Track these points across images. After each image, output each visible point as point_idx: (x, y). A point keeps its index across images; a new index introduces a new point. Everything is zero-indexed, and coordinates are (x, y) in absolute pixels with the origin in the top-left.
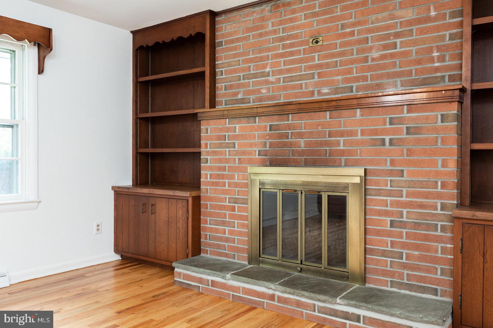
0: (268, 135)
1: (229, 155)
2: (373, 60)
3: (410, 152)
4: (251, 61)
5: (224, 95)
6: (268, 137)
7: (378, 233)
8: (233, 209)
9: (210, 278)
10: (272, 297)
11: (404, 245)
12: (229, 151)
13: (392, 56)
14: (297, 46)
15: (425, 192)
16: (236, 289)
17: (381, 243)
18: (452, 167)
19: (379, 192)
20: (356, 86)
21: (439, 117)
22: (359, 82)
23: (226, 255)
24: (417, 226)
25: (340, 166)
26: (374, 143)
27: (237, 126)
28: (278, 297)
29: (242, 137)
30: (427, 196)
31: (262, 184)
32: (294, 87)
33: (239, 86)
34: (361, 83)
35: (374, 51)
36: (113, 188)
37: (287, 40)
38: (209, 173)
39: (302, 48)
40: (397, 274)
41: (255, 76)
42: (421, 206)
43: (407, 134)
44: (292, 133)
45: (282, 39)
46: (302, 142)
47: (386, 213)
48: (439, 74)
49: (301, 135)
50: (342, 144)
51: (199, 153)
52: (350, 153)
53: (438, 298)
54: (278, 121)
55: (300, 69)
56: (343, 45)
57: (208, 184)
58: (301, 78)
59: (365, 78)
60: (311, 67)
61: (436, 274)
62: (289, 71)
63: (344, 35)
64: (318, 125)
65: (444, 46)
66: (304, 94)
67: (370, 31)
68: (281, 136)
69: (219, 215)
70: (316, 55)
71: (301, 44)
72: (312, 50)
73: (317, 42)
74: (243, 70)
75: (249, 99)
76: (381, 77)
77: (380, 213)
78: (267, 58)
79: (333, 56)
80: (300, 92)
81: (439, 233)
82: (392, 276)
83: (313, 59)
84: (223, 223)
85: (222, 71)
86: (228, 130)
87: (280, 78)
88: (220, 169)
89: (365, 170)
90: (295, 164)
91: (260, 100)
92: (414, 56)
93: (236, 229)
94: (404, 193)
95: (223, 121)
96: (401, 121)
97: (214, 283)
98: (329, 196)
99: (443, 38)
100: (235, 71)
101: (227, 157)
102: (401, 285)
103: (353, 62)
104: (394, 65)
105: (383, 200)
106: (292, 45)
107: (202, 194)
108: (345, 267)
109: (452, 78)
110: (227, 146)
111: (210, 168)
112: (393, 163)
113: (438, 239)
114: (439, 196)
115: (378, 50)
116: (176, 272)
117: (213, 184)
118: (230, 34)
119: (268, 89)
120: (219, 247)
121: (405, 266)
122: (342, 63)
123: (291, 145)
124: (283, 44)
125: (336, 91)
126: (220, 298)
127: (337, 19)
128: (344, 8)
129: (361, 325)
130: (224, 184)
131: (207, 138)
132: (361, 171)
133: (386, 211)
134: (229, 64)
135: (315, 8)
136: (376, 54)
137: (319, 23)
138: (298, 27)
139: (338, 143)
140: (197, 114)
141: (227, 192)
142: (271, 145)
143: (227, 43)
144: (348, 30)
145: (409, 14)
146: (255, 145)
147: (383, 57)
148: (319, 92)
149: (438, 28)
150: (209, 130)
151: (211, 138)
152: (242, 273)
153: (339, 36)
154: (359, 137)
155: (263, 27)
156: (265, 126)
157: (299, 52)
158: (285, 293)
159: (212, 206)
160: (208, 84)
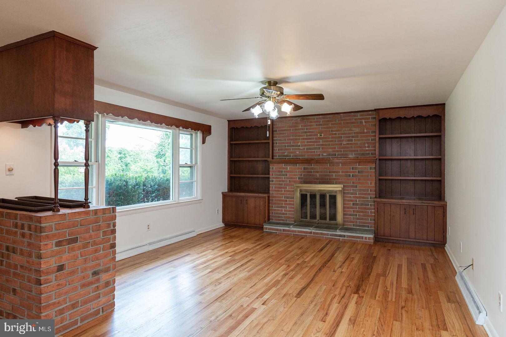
0: (303, 171)
1: (284, 179)
2: (344, 145)
3: (359, 179)
4: (291, 139)
5: (277, 153)
7: (348, 208)
8: (286, 201)
9: (282, 228)
10: (311, 233)
11: (358, 212)
12: (284, 177)
13: (351, 144)
15: (364, 193)
16: (295, 231)
17: (350, 211)
18: (373, 185)
19: (348, 193)
20: (337, 154)
21: (369, 168)
22: (339, 152)
23: (283, 220)
24: (362, 204)
25: (333, 184)
26: (346, 176)
27: (288, 167)
28: (313, 232)
29: (291, 172)
30: (365, 194)
31: (300, 191)
32: (311, 152)
33: (286, 149)
35: (344, 141)
36: (222, 193)
37: (309, 133)
38: (274, 186)
39: (315, 137)
40: (355, 222)
41: (293, 146)
42: (363, 198)
43: (358, 173)
44: (313, 171)
45: (306, 132)
46: (318, 175)
47: (351, 201)
48: (367, 152)
51: (269, 178)
52: (337, 179)
53: (369, 228)
54: (307, 166)
55: (314, 145)
56: (332, 138)
57: (274, 191)
58: (315, 149)
59: (341, 151)
60: (318, 145)
61: (369, 221)
62: (309, 145)
63: (333, 134)
64: (325, 168)
65: (369, 142)
66: (316, 155)
67: (343, 134)
68: (309, 172)
69: (279, 204)
70: (321, 140)
71: (314, 135)
72: (320, 138)
73: (321, 135)
74: (287, 143)
75: (291, 155)
76: (347, 151)
77: (349, 201)
78: (299, 139)
79: (328, 141)
80: (314, 154)
81: (369, 207)
82: (353, 223)
83: (320, 142)
84: (282, 207)
85: (277, 143)
86: (284, 168)
87: (305, 148)
88: (279, 184)
89: (344, 185)
90: (315, 183)
91: (296, 156)
92: (359, 145)
93: (288, 209)
94: (357, 193)
95: (281, 164)
96: (356, 168)
97: (284, 230)
98: (329, 195)
99: (369, 140)
100: (283, 143)
101: (283, 179)
102: (357, 226)
103: (336, 145)
104: (352, 147)
105: (350, 196)
106: (310, 135)
107: (270, 195)
108: (336, 221)
109: (372, 154)
110: (284, 175)
111: (274, 184)
112: (353, 183)
113: (369, 209)
114: (369, 194)
115: (346, 141)
116: (265, 227)
117: (276, 191)
118: (281, 128)
119: (300, 152)
120: (279, 217)
121: (358, 219)
122: (332, 145)
123: (313, 175)
124: (306, 135)
125: (329, 155)
126: (287, 236)
127: (330, 128)
128: (332, 124)
129: (346, 238)
130: (282, 191)
131: (273, 172)
132: (342, 186)
133: (351, 200)
134: (281, 140)
135: (320, 122)
136: (345, 143)
137: (322, 128)
138: (313, 129)
139: (333, 175)
140: (268, 161)
141: (283, 194)
142: (304, 175)
143: (279, 131)
144: (334, 132)
145: (357, 130)
146: (297, 175)
147: (348, 144)
148: (322, 155)
149: (367, 136)
150: (274, 168)
151: (275, 171)
152: (296, 225)
153: (330, 134)
154: (341, 174)
155: (297, 127)
156: (302, 168)
157: (313, 138)
158: (317, 230)
159: (275, 200)
160: (271, 148)
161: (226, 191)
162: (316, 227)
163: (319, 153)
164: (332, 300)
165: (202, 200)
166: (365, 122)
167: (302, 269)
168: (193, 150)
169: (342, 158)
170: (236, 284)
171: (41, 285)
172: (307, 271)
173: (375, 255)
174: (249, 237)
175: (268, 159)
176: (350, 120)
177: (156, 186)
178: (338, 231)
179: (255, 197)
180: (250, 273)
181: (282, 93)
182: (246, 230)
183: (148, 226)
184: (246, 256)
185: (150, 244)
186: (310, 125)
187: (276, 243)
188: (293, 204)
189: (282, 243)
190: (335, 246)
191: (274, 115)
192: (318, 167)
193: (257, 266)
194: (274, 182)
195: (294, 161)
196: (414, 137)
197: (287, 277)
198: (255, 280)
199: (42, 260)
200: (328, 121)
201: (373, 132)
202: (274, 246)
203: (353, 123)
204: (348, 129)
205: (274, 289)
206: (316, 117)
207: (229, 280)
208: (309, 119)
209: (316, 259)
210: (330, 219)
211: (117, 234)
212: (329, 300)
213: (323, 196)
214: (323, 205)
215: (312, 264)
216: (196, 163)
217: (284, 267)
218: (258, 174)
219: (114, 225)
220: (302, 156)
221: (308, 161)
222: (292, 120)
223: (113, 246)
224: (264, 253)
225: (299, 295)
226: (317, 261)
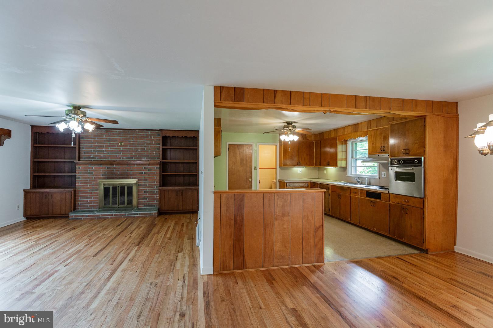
0: (106, 170)
2: (139, 151)
3: (149, 175)
4: (96, 146)
5: (84, 156)
7: (141, 195)
8: (92, 193)
9: (87, 214)
10: (112, 215)
11: (147, 197)
12: (90, 175)
13: (144, 151)
16: (99, 215)
17: (142, 197)
18: (158, 178)
19: (141, 185)
20: (134, 158)
21: (155, 168)
23: (88, 208)
24: (151, 192)
25: (130, 179)
26: (140, 173)
27: (94, 167)
28: (114, 214)
29: (96, 170)
30: (153, 185)
31: (104, 185)
32: (114, 156)
33: (91, 153)
37: (112, 142)
38: (80, 182)
40: (146, 204)
41: (98, 151)
42: (151, 187)
43: (148, 171)
44: (115, 170)
45: (109, 141)
46: (119, 172)
47: (143, 190)
48: (155, 157)
49: (118, 170)
51: (75, 175)
52: (133, 175)
53: (156, 207)
54: (110, 166)
55: (116, 151)
56: (130, 146)
57: (80, 186)
58: (116, 153)
59: (137, 156)
60: (119, 151)
61: (155, 202)
62: (112, 151)
63: (130, 144)
64: (124, 168)
65: (156, 151)
66: (117, 158)
67: (138, 144)
68: (111, 171)
69: (84, 196)
71: (116, 144)
72: (120, 146)
73: (122, 144)
74: (93, 148)
75: (96, 158)
76: (140, 156)
77: (141, 190)
78: (104, 146)
79: (127, 149)
81: (155, 193)
83: (121, 149)
84: (87, 198)
85: (83, 147)
86: (89, 168)
87: (108, 153)
88: (85, 181)
89: (138, 180)
90: (117, 178)
91: (101, 158)
92: (149, 152)
93: (93, 199)
94: (148, 185)
95: (87, 165)
97: (88, 216)
98: (127, 187)
99: (156, 149)
100: (89, 148)
101: (89, 177)
102: (147, 206)
103: (133, 151)
104: (144, 154)
105: (142, 187)
106: (113, 144)
107: (76, 190)
108: (132, 204)
109: (158, 158)
110: (89, 173)
111: (81, 181)
112: (145, 178)
113: (155, 194)
114: (156, 185)
115: (140, 149)
116: (71, 216)
117: (82, 186)
118: (87, 136)
119: (104, 156)
120: (84, 206)
121: (148, 201)
122: (130, 151)
123: (115, 173)
124: (110, 143)
125: (128, 158)
126: (92, 219)
127: (129, 139)
128: (130, 137)
129: (139, 215)
130: (87, 186)
131: (79, 170)
132: (137, 180)
134: (87, 146)
135: (121, 134)
136: (139, 150)
137: (122, 139)
138: (115, 139)
139: (130, 173)
140: (75, 162)
141: (88, 188)
142: (107, 173)
143: (85, 138)
144: (132, 143)
145: (148, 142)
146: (101, 173)
147: (142, 151)
148: (122, 158)
149: (155, 147)
150: (80, 168)
151: (81, 170)
152: (99, 211)
153: (129, 144)
154: (136, 171)
155: (101, 136)
156: (105, 168)
157: (116, 146)
158: (117, 213)
159: (81, 193)
160: (77, 152)
161: (29, 188)
162: (116, 210)
163: (119, 157)
164: (120, 253)
166: (154, 137)
167: (101, 239)
169: (137, 160)
170: (40, 259)
172: (105, 240)
173: (156, 223)
174: (54, 225)
175: (75, 161)
176: (143, 135)
178: (133, 211)
179: (61, 192)
180: (54, 250)
181: (85, 116)
184: (51, 239)
186: (113, 136)
187: (81, 226)
188: (98, 195)
189: (87, 225)
190: (130, 222)
191: (79, 130)
192: (119, 167)
193: (61, 245)
195: (99, 162)
196: (184, 149)
197: (88, 246)
198: (59, 253)
201: (158, 144)
202: (79, 229)
203: (145, 137)
204: (142, 141)
205: (76, 255)
206: (117, 130)
207: (33, 258)
208: (112, 131)
209: (113, 232)
210: (128, 204)
212: (118, 253)
213: (122, 188)
214: (122, 194)
215: (109, 235)
217: (86, 240)
218: (65, 173)
220: (105, 158)
221: (111, 163)
222: (98, 131)
224: (70, 234)
225: (96, 255)
226: (113, 233)
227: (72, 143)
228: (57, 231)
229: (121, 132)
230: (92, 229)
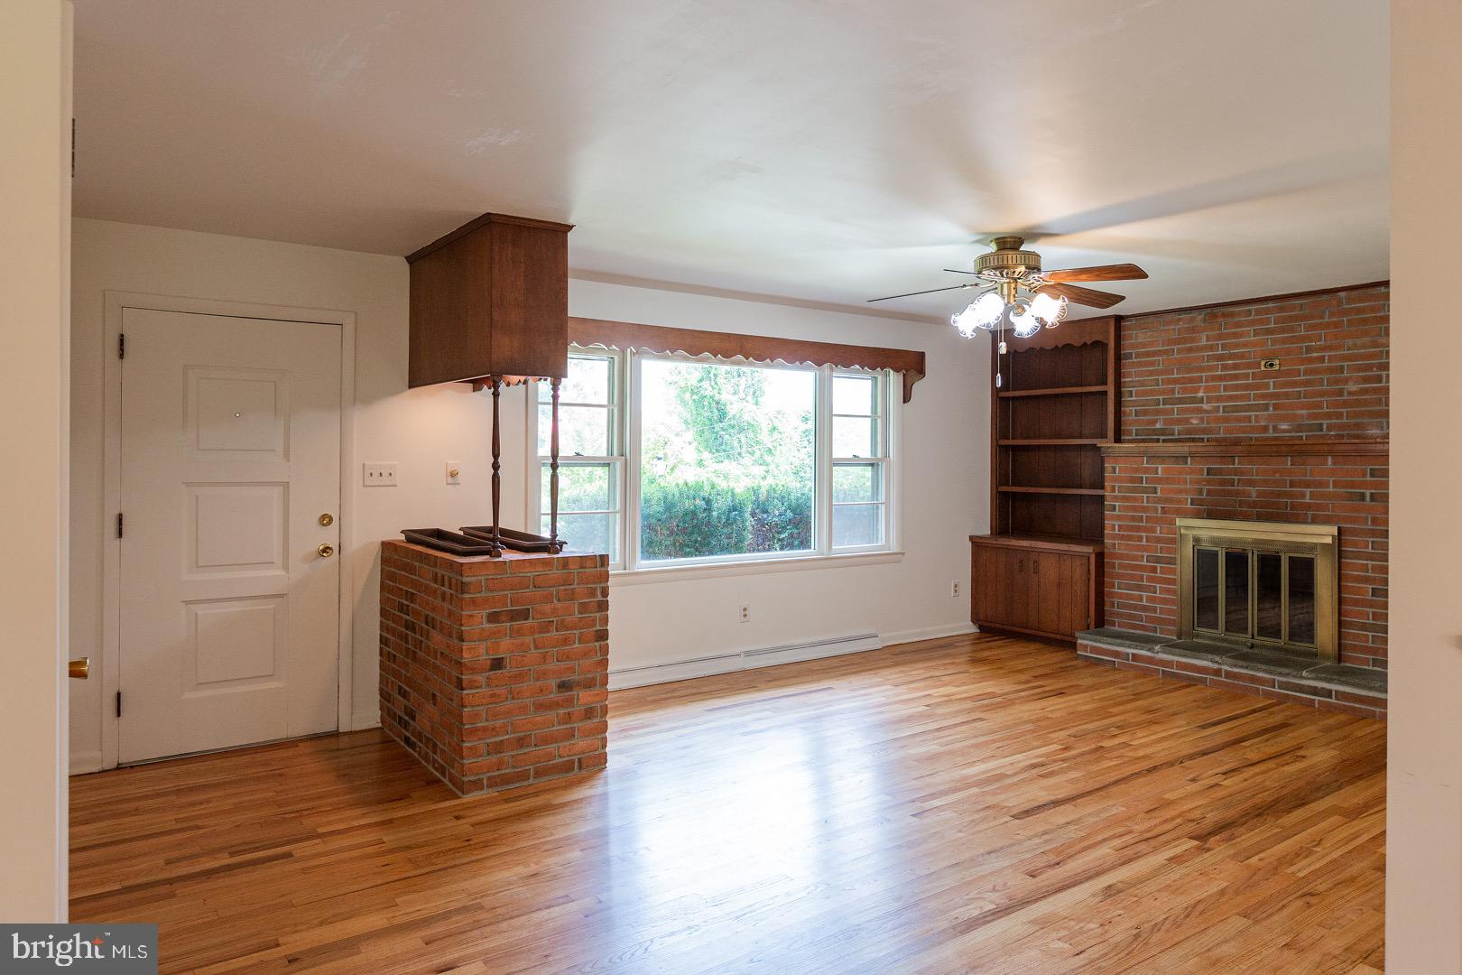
0: (1205, 480)
1: (1148, 503)
2: (1350, 393)
4: (1175, 381)
5: (1134, 422)
6: (1204, 483)
7: (1357, 603)
8: (1154, 570)
9: (1131, 651)
10: (1218, 672)
12: (1148, 497)
13: (1376, 390)
14: (1244, 369)
16: (1167, 663)
17: (1359, 614)
19: (1357, 555)
20: (1328, 424)
22: (1331, 419)
23: (1143, 628)
25: (1305, 522)
26: (1351, 496)
27: (1160, 468)
28: (1226, 671)
29: (1167, 481)
31: (1197, 540)
32: (1239, 420)
33: (1158, 412)
34: (1334, 421)
35: (1351, 383)
36: (970, 538)
37: (1230, 359)
38: (1117, 524)
39: (1250, 371)
41: (1181, 401)
44: (1239, 479)
45: (1221, 358)
46: (1253, 491)
47: (1367, 580)
49: (1251, 483)
50: (1308, 496)
51: (1102, 497)
52: (1319, 507)
54: (1219, 463)
55: (1247, 397)
56: (1308, 372)
57: (1115, 537)
58: (1248, 408)
59: (1340, 415)
60: (1263, 396)
62: (1231, 398)
63: (1311, 360)
64: (1275, 472)
66: (1253, 429)
67: (1345, 358)
68: (1223, 482)
69: (1132, 577)
70: (1271, 382)
71: (1249, 366)
72: (1266, 375)
73: (1272, 365)
74: (1163, 392)
75: (1173, 429)
76: (1361, 415)
77: (1358, 579)
78: (1199, 380)
79: (1295, 384)
80: (1247, 427)
82: (1375, 653)
83: (1267, 386)
84: (1139, 588)
85: (1131, 392)
86: (1146, 470)
87: (1219, 407)
88: (1133, 519)
89: (1339, 529)
90: (1245, 517)
91: (1189, 432)
93: (1158, 595)
95: (1140, 459)
97: (1135, 657)
98: (1290, 558)
100: (1152, 392)
101: (1145, 504)
103: (1322, 394)
105: (1362, 564)
106: (1235, 367)
107: (1106, 550)
108: (1313, 643)
110: (1145, 490)
111: (1119, 518)
112: (1375, 521)
115: (1356, 382)
116: (1081, 644)
117: (1123, 537)
118: (1144, 346)
119: (1202, 419)
120: (1131, 616)
122: (1306, 395)
123: (1237, 493)
124: (1222, 364)
125: (1299, 428)
126: (1145, 673)
127: (1303, 339)
128: (1309, 328)
129: (1333, 700)
130: (1140, 539)
131: (1114, 480)
132: (1334, 530)
133: (1366, 577)
134: (1142, 384)
135: (1269, 322)
136: (1353, 387)
137: (1274, 342)
138: (1245, 345)
139: (1303, 495)
140: (1101, 447)
141: (1144, 549)
142: (1209, 493)
143: (1138, 355)
144: (1315, 354)
146: (1186, 491)
147: (1364, 391)
148: (1275, 428)
150: (1116, 471)
151: (1120, 480)
152: (1175, 646)
153: (1303, 361)
154: (1331, 489)
155: (1193, 340)
156: (1202, 470)
157: (1246, 376)
158: (1235, 666)
159: (1121, 566)
160: (1111, 408)
161: (987, 531)
164: (1105, 840)
165: (903, 554)
167: (1099, 759)
168: (879, 421)
171: (462, 689)
172: (1108, 768)
175: (1100, 443)
176: (1373, 309)
177: (789, 514)
178: (1304, 673)
179: (1060, 554)
180: (944, 748)
181: (1036, 268)
182: (1033, 647)
183: (745, 610)
184: (970, 711)
185: (749, 654)
187: (1089, 689)
188: (1174, 582)
189: (1109, 692)
190: (1272, 720)
192: (1255, 468)
193: (976, 737)
194: (1117, 512)
197: (1034, 771)
198: (940, 766)
199: (464, 644)
200: (1296, 318)
202: (1075, 697)
203: (1383, 319)
204: (1366, 340)
205: (975, 790)
206: (1253, 307)
208: (1232, 315)
209: (1168, 744)
210: (1293, 636)
211: (612, 613)
212: (1100, 838)
213: (1269, 563)
214: (1269, 588)
216: (886, 455)
217: (1054, 747)
218: (1081, 487)
219: (605, 593)
220: (1208, 430)
221: (1225, 449)
222: (1179, 320)
223: (603, 635)
224: (1028, 710)
225: (1028, 813)
226: (1166, 749)
227: (999, 375)
228: (1007, 688)
229: (1268, 311)
230: (1111, 710)
